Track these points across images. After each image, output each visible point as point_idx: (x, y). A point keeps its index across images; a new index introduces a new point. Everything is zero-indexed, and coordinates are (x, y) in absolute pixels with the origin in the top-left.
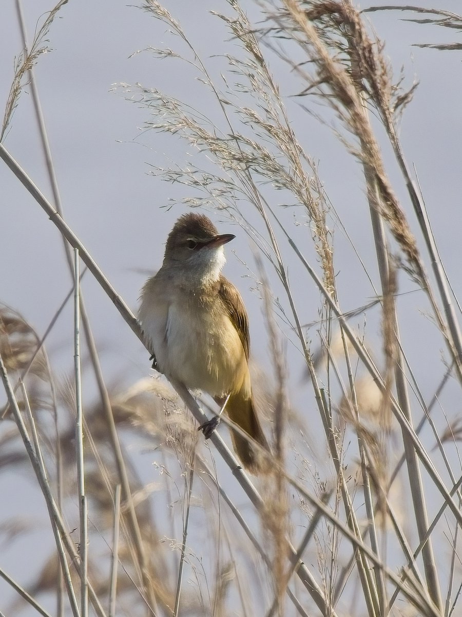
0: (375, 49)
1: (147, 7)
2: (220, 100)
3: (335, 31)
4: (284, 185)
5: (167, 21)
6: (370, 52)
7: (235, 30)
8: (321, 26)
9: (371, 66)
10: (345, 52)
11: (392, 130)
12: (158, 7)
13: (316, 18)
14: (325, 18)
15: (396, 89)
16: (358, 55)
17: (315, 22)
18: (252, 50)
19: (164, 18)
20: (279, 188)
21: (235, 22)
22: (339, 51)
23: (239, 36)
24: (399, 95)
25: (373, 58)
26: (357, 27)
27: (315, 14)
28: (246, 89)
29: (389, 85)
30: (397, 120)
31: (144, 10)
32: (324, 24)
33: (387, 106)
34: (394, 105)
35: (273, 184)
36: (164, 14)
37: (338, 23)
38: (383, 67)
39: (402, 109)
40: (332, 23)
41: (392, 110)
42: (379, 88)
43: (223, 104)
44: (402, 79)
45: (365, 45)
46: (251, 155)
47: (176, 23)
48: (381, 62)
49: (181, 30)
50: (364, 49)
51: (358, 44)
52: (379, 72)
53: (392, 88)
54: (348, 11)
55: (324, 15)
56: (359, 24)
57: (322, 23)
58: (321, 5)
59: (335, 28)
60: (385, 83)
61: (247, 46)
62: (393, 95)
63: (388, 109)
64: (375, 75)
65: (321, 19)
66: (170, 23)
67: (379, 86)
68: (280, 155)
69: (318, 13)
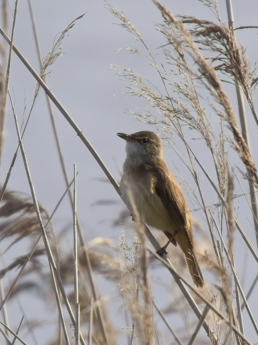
0: (240, 52)
1: (123, 25)
2: (162, 77)
3: (218, 42)
4: (194, 127)
5: (134, 33)
6: (237, 54)
7: (169, 39)
8: (210, 39)
9: (238, 62)
10: (224, 54)
11: (250, 98)
12: (129, 25)
13: (207, 35)
14: (212, 35)
15: (252, 75)
16: (231, 55)
17: (206, 37)
18: (178, 51)
19: (133, 31)
20: (191, 129)
21: (169, 35)
22: (220, 53)
23: (171, 43)
24: (254, 78)
25: (239, 57)
26: (230, 40)
27: (206, 33)
28: (176, 73)
29: (248, 72)
30: (253, 92)
31: (122, 26)
32: (212, 38)
33: (247, 84)
34: (251, 84)
35: (188, 126)
36: (133, 29)
37: (219, 38)
38: (245, 63)
39: (255, 86)
40: (216, 38)
41: (250, 86)
42: (243, 74)
43: (163, 79)
44: (255, 69)
45: (235, 50)
46: (177, 109)
47: (139, 34)
48: (244, 60)
49: (142, 39)
50: (234, 52)
51: (231, 49)
52: (242, 65)
53: (250, 74)
54: (225, 31)
55: (212, 33)
56: (231, 38)
57: (210, 38)
58: (210, 28)
59: (218, 41)
60: (245, 71)
61: (175, 49)
62: (250, 78)
63: (248, 86)
64: (240, 66)
65: (210, 35)
66: (136, 34)
67: (242, 73)
68: (192, 110)
69: (208, 32)
